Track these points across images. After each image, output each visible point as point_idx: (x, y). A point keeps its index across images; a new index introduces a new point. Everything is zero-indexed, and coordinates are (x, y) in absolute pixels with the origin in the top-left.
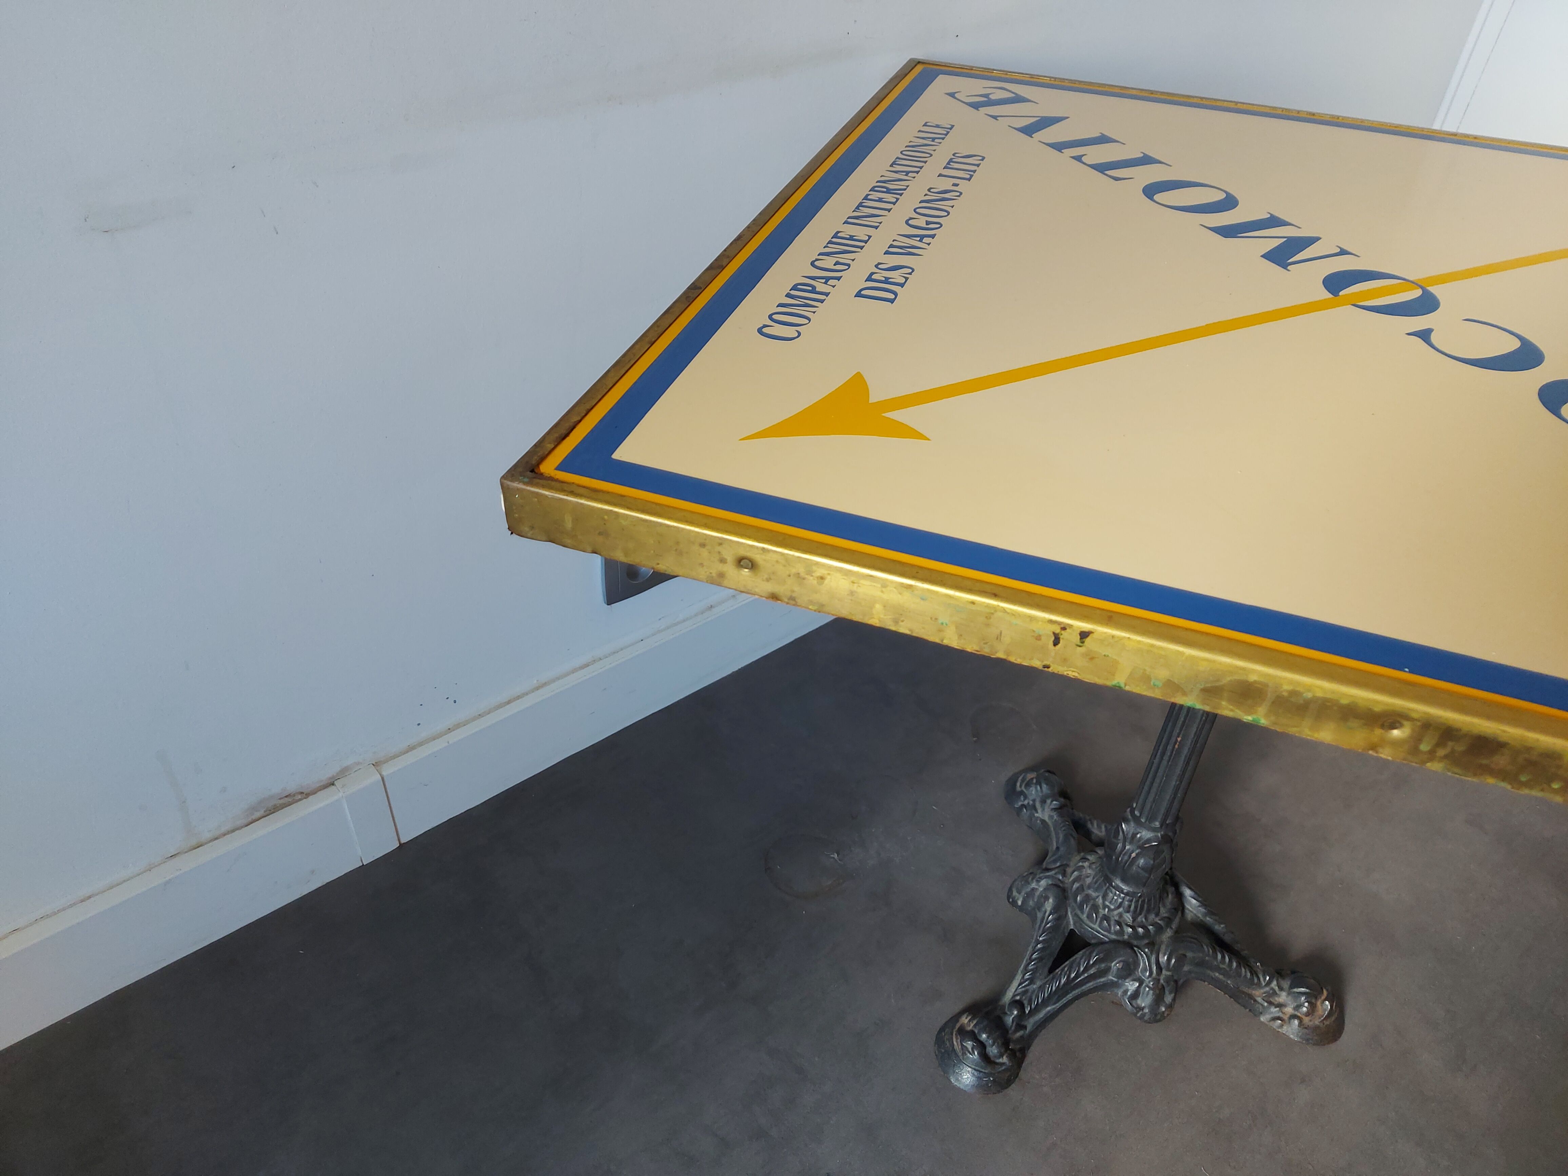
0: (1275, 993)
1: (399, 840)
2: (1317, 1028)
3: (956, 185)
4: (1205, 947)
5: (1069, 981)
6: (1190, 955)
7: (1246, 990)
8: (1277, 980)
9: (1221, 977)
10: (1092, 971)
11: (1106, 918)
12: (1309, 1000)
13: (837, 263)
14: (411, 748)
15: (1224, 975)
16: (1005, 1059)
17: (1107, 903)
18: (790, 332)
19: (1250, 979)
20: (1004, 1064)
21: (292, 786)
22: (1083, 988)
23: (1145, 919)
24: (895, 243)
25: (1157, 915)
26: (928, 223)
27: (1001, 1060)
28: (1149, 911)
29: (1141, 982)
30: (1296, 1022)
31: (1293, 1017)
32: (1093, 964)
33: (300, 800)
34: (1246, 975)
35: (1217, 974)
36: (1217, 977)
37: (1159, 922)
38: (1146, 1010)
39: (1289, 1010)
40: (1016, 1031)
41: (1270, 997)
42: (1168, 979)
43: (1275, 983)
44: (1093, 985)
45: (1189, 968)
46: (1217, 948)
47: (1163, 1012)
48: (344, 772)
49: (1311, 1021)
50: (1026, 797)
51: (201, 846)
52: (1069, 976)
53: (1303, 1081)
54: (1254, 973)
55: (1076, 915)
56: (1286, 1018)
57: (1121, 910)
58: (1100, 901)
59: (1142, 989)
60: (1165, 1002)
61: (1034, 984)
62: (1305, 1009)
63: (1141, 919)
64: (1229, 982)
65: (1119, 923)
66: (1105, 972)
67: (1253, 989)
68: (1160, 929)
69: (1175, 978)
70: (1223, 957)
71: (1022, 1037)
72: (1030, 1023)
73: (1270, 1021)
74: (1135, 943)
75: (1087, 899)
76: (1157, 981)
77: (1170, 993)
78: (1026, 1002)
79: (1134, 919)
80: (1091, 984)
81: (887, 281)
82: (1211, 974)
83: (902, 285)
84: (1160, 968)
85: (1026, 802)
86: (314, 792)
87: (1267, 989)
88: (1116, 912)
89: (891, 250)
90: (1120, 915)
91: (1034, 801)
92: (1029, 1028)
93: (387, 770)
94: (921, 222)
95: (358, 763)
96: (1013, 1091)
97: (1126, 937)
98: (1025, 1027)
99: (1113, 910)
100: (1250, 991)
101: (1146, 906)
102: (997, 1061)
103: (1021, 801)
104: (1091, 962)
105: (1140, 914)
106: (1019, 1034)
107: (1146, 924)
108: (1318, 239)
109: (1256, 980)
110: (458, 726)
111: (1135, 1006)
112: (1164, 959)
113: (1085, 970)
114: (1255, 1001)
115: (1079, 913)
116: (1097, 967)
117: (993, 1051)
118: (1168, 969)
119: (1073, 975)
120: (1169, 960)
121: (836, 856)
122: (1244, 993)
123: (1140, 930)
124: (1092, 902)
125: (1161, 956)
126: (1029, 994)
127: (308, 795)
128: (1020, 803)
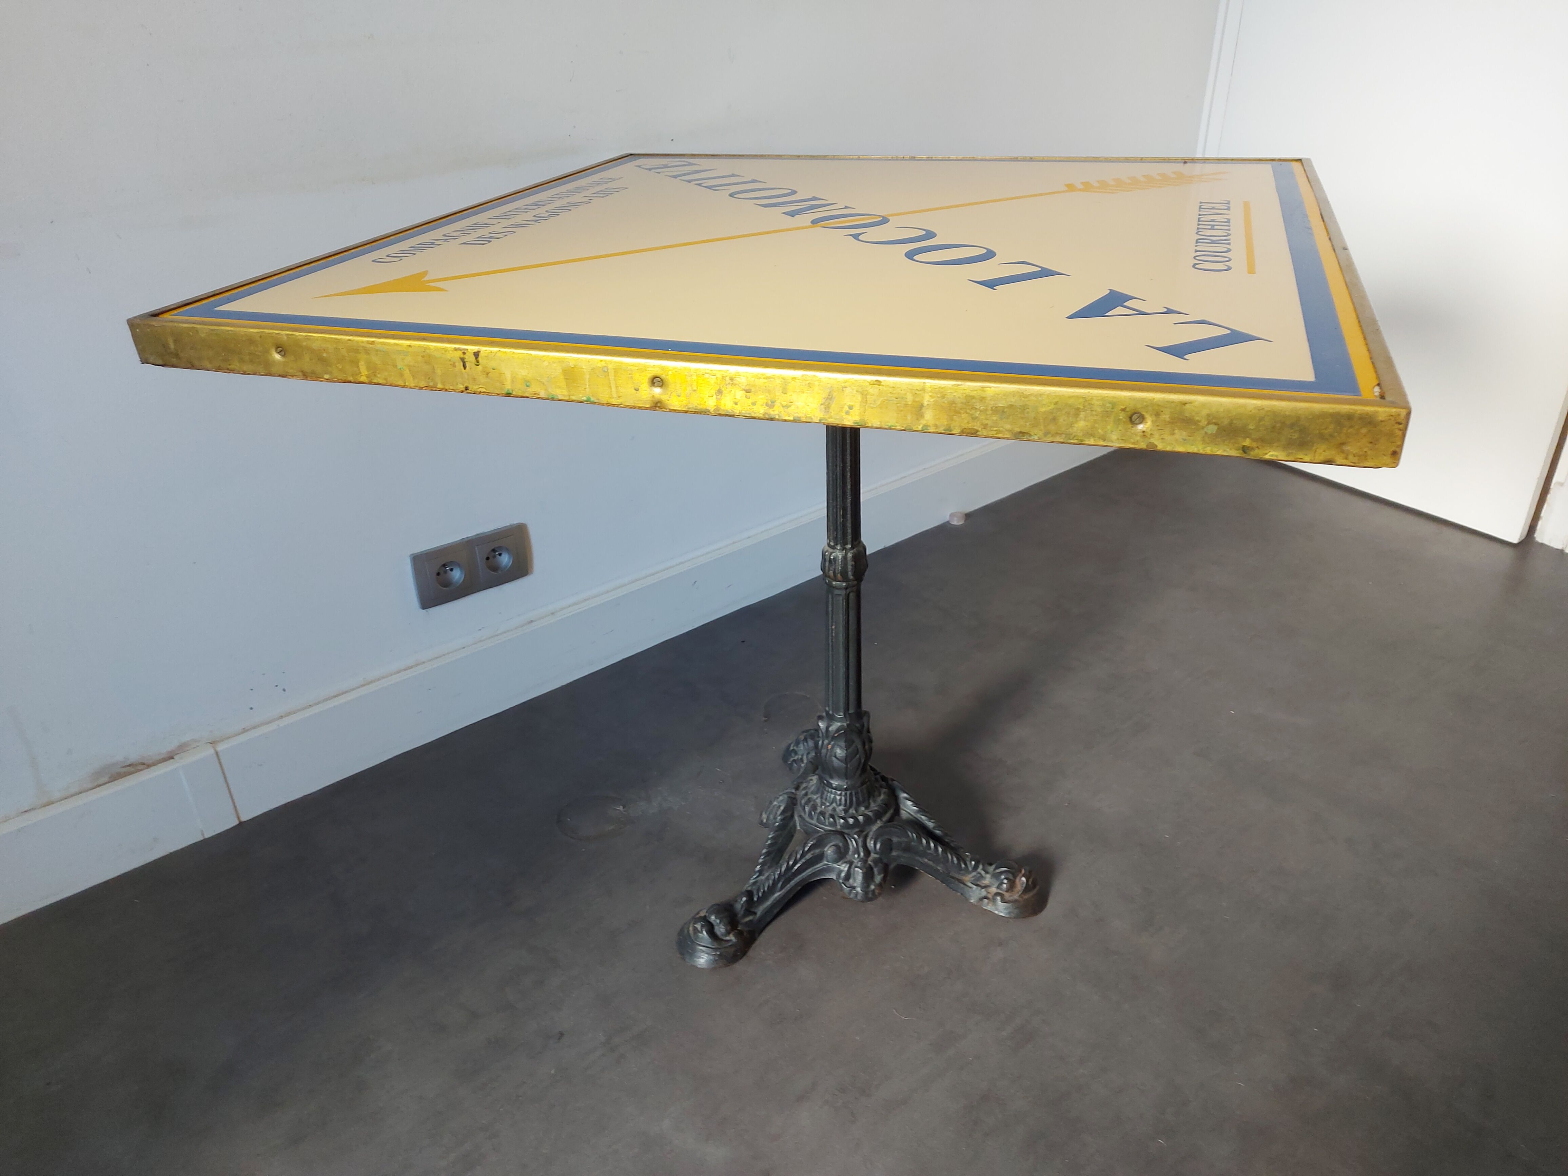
0: (982, 877)
1: (239, 818)
2: (1015, 901)
4: (910, 833)
5: (789, 868)
6: (895, 840)
7: (957, 876)
8: (983, 866)
9: (931, 863)
10: (809, 856)
11: (822, 813)
12: (1007, 876)
14: (245, 731)
15: (933, 862)
16: (732, 937)
17: (824, 801)
19: (957, 864)
20: (730, 941)
21: (134, 757)
22: (804, 874)
23: (856, 811)
25: (867, 808)
27: (728, 938)
28: (859, 804)
29: (851, 863)
30: (999, 898)
31: (997, 894)
32: (808, 850)
33: (141, 770)
34: (953, 861)
35: (926, 860)
36: (926, 863)
37: (868, 813)
38: (859, 889)
39: (993, 890)
40: (745, 916)
41: (977, 881)
42: (876, 861)
43: (981, 867)
44: (811, 871)
45: (897, 853)
46: (922, 835)
47: (873, 891)
48: (183, 748)
49: (1010, 896)
50: (796, 753)
51: (52, 803)
52: (788, 863)
53: (1000, 944)
54: (961, 858)
55: (800, 816)
56: (990, 896)
57: (834, 805)
58: (818, 801)
59: (852, 870)
60: (875, 882)
61: (763, 875)
62: (1005, 886)
63: (852, 811)
64: (939, 868)
65: (832, 816)
66: (820, 857)
67: (964, 875)
68: (869, 821)
69: (885, 861)
70: (928, 843)
71: (751, 921)
72: (760, 910)
73: (979, 902)
74: (846, 831)
75: (809, 800)
76: (865, 861)
77: (879, 874)
78: (755, 892)
79: (846, 811)
80: (809, 870)
82: (920, 859)
84: (867, 852)
85: (796, 758)
86: (154, 764)
87: (974, 873)
88: (830, 808)
90: (834, 809)
91: (802, 755)
92: (759, 913)
93: (220, 747)
95: (195, 741)
96: (740, 966)
97: (839, 827)
98: (755, 913)
99: (829, 806)
100: (960, 877)
101: (854, 799)
102: (725, 939)
103: (792, 757)
104: (806, 849)
105: (850, 807)
106: (747, 919)
107: (856, 815)
109: (963, 866)
110: (289, 714)
111: (848, 886)
112: (870, 844)
113: (802, 856)
114: (964, 884)
115: (803, 814)
116: (812, 852)
117: (720, 929)
118: (876, 853)
119: (791, 863)
120: (875, 844)
121: (621, 808)
122: (953, 878)
123: (851, 821)
124: (812, 803)
125: (868, 840)
126: (758, 884)
127: (149, 766)
128: (792, 759)
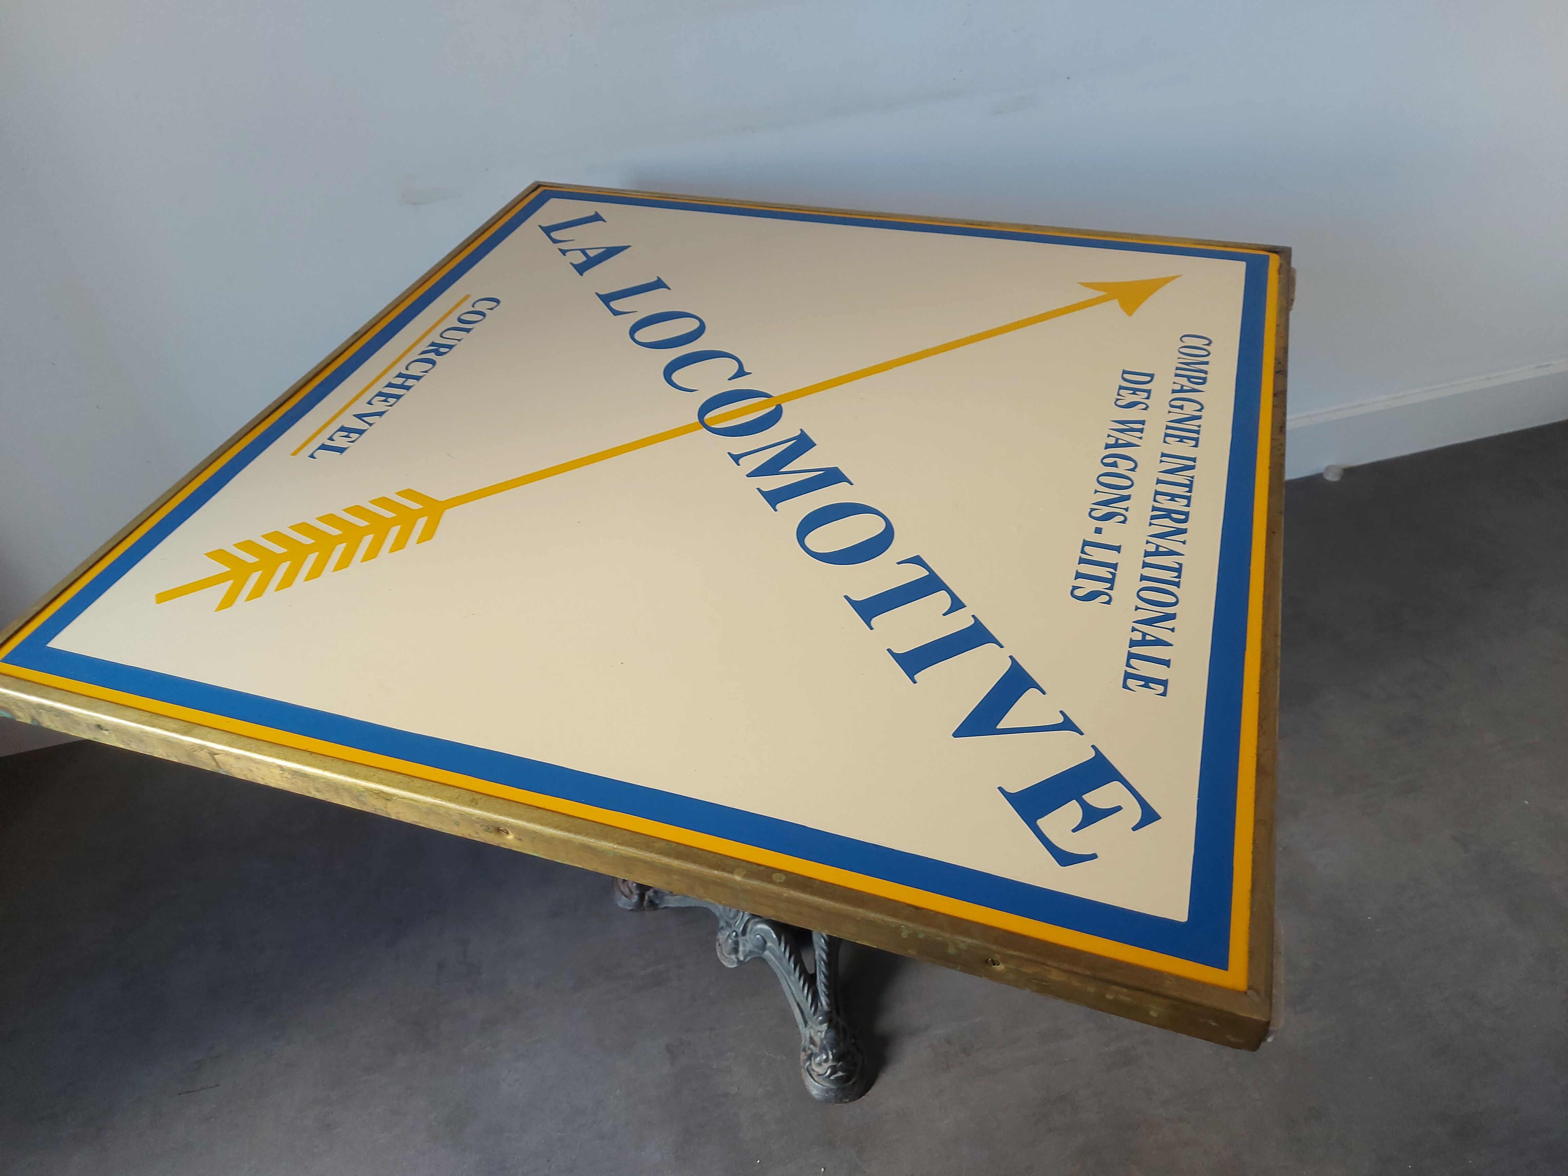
3: (1098, 531)
13: (1181, 407)
18: (1189, 341)
24: (1138, 434)
26: (1114, 465)
81: (1135, 391)
83: (1121, 388)
89: (1139, 426)
94: (1123, 466)
108: (748, 476)
